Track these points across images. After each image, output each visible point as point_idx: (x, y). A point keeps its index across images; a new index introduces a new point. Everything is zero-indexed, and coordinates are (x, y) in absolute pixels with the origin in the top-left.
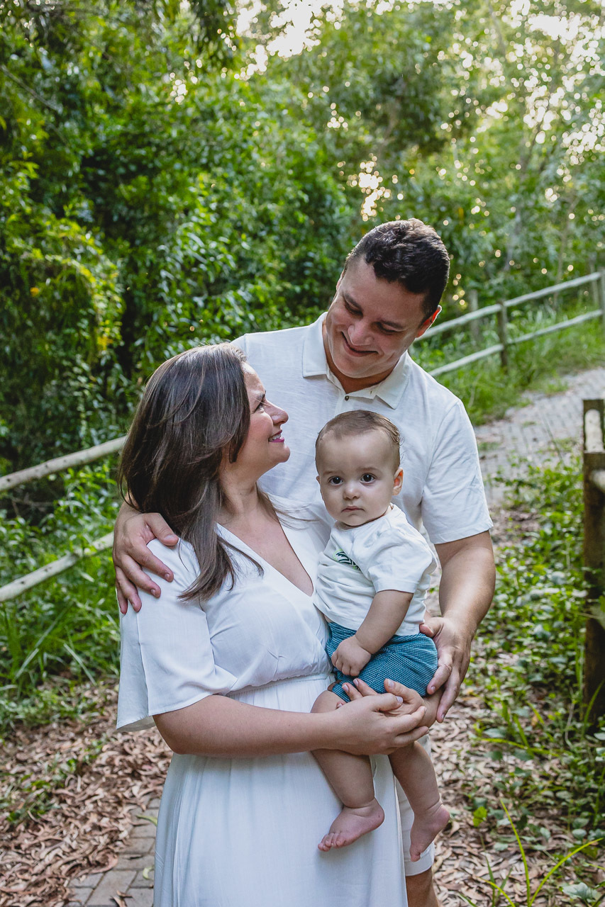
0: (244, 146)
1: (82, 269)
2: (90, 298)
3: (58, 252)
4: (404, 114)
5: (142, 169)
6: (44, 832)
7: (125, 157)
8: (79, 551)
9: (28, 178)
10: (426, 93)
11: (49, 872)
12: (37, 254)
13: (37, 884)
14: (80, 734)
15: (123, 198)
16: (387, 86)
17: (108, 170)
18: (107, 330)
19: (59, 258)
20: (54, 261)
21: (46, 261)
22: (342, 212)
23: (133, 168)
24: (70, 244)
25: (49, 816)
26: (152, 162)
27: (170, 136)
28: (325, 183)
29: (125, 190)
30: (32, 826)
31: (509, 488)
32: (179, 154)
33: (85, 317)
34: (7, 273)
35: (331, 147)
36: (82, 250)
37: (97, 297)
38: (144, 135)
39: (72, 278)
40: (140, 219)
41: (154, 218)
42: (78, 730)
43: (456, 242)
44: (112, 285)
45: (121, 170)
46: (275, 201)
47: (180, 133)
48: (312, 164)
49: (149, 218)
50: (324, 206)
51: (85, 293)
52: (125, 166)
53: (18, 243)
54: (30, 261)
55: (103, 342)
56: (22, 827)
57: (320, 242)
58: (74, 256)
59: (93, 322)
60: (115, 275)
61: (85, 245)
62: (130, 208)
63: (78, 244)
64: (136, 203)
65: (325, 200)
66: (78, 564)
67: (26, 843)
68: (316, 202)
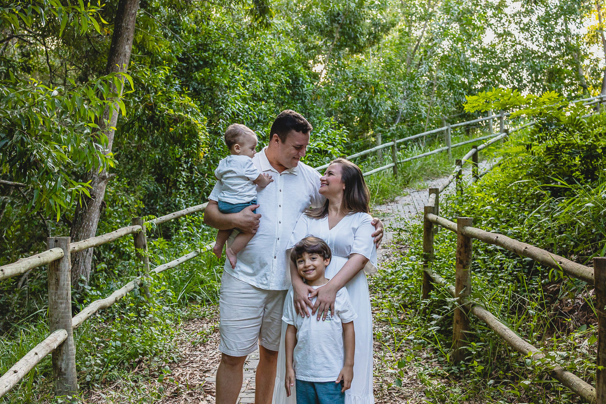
0: (261, 54)
1: (193, 120)
2: (198, 134)
3: (180, 111)
4: (342, 34)
5: (206, 64)
6: (208, 347)
7: (197, 57)
8: (199, 250)
9: (165, 74)
10: (355, 23)
11: (215, 356)
12: (171, 112)
13: (212, 359)
14: (210, 322)
15: (196, 79)
16: (333, 17)
17: (188, 63)
18: (203, 149)
19: (182, 114)
20: (180, 115)
21: (175, 115)
22: (308, 88)
23: (201, 63)
24: (185, 107)
25: (208, 343)
26: (212, 60)
27: (221, 47)
28: (299, 71)
29: (198, 75)
30: (203, 344)
31: (396, 233)
32: (225, 56)
33: (195, 143)
34: (158, 120)
35: (302, 51)
36: (191, 110)
37: (200, 133)
38: (207, 45)
39: (189, 123)
40: (204, 90)
41: (211, 89)
42: (208, 320)
43: (370, 105)
44: (205, 127)
45: (195, 64)
46: (275, 81)
47: (227, 45)
48: (293, 61)
49: (208, 89)
50: (298, 84)
51: (195, 131)
52: (197, 61)
53: (162, 106)
54: (168, 114)
55: (201, 155)
56: (199, 345)
57: (296, 104)
58: (188, 113)
59: (198, 145)
60: (205, 123)
61: (192, 107)
62: (199, 84)
63: (189, 106)
64: (202, 82)
65: (299, 80)
66: (198, 255)
67: (202, 350)
68: (295, 82)
